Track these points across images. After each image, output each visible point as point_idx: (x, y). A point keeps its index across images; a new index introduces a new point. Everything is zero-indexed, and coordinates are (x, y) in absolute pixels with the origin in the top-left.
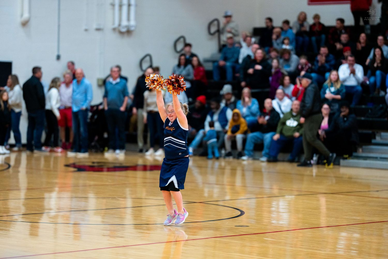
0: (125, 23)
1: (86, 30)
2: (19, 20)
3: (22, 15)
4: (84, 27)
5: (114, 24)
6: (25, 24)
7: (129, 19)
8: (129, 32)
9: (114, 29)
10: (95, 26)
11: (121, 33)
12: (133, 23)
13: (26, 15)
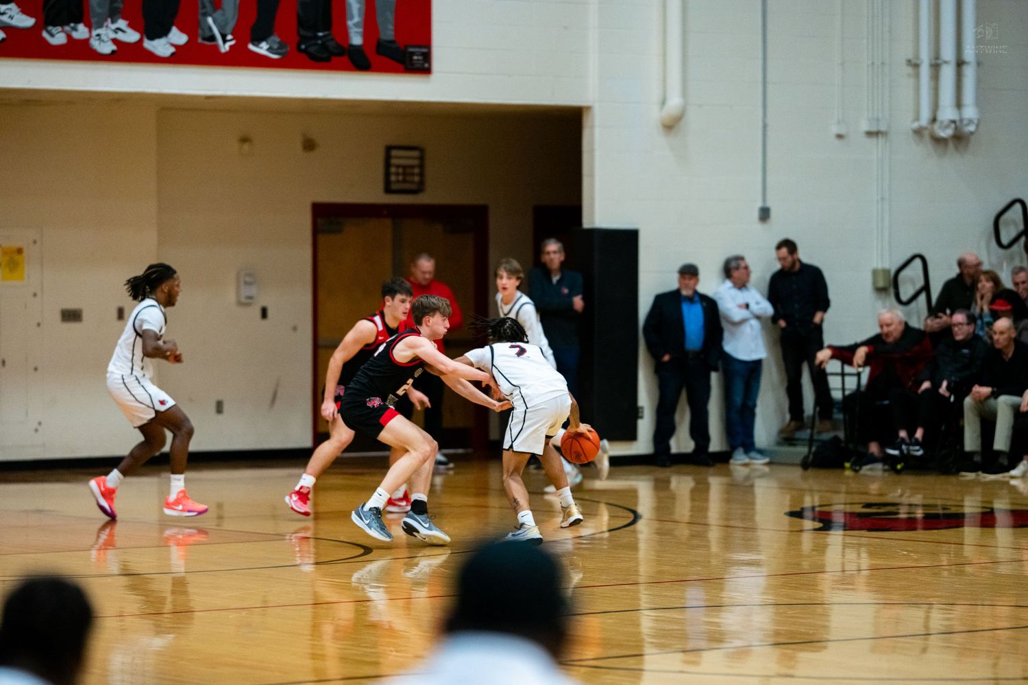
0: (947, 113)
1: (840, 136)
2: (656, 115)
3: (663, 102)
4: (835, 130)
5: (917, 119)
6: (671, 126)
7: (959, 104)
8: (960, 138)
9: (918, 132)
10: (865, 126)
11: (937, 140)
12: (970, 112)
13: (675, 102)
